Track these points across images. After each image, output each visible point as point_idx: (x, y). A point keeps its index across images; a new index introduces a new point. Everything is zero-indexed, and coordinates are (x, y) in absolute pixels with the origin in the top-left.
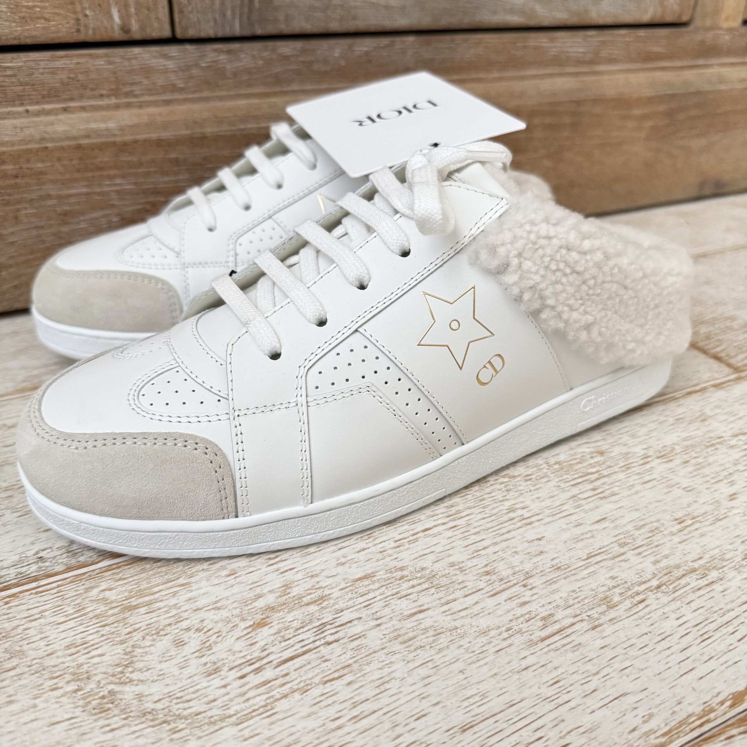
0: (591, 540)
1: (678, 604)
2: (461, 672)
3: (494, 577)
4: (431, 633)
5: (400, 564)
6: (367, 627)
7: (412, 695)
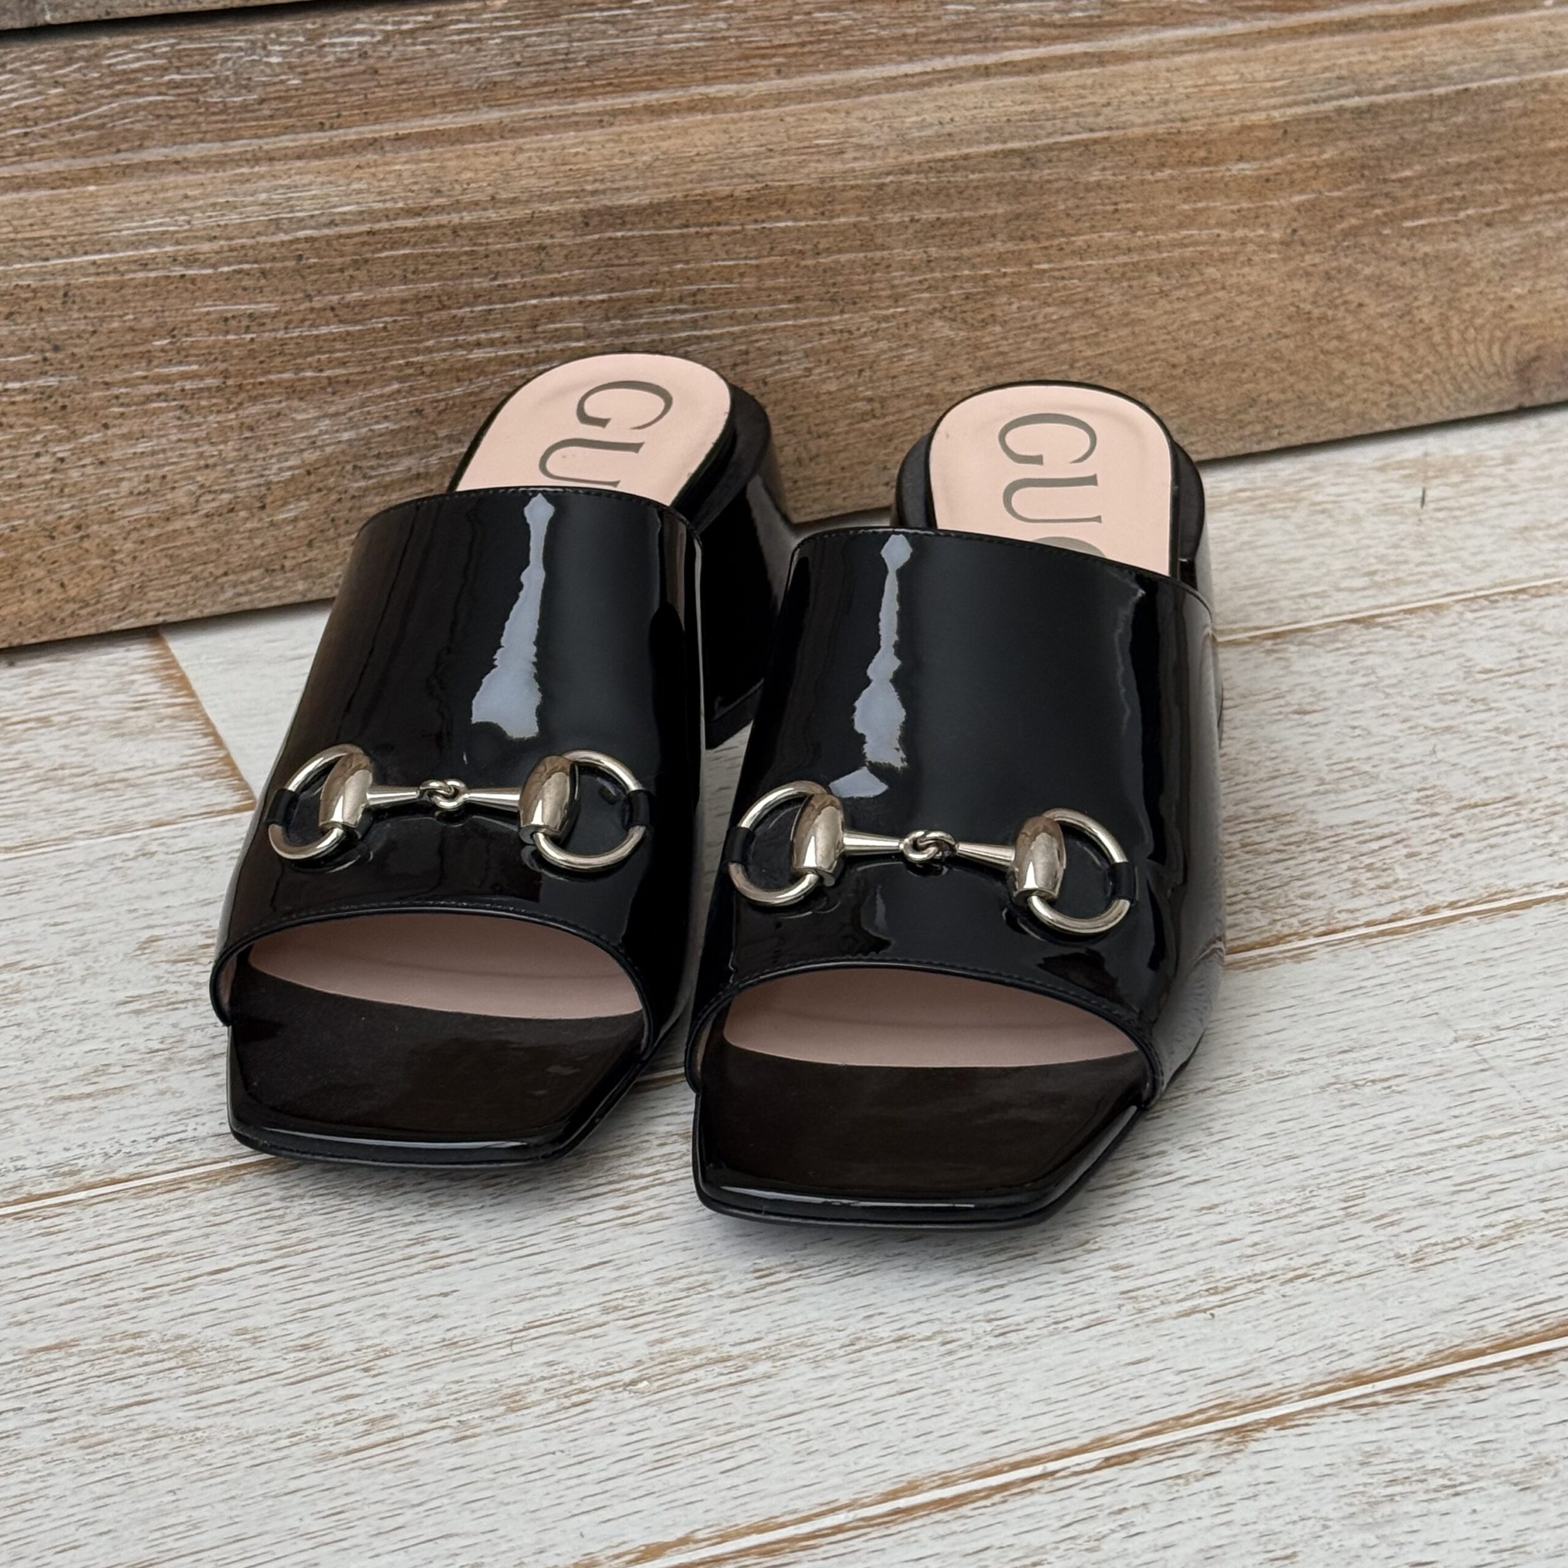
0: (553, 1299)
1: (650, 1411)
2: (173, 1492)
3: (315, 1354)
4: (145, 1434)
5: (133, 1328)
6: (27, 1422)
7: (66, 1521)
